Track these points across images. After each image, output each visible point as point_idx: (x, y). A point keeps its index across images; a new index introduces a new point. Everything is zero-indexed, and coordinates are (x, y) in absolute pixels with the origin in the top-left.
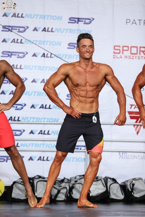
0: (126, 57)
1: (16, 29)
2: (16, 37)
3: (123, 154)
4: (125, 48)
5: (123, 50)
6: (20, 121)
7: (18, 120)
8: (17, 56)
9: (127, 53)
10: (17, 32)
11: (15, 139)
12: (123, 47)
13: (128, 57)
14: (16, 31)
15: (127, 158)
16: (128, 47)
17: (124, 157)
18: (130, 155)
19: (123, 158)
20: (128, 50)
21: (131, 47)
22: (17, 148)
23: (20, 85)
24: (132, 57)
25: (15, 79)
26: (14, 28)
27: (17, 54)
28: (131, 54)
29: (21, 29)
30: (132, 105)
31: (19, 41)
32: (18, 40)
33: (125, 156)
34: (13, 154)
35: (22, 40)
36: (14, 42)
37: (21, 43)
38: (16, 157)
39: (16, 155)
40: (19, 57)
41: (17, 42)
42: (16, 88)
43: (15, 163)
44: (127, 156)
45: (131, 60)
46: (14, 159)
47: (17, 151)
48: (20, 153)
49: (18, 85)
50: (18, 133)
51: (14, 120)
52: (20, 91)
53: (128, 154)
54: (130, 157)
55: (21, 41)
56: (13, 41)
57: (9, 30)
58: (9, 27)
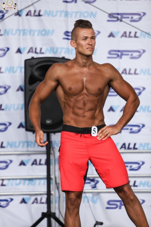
1: (128, 18)
2: (128, 29)
6: (137, 149)
7: (134, 148)
8: (129, 56)
10: (129, 22)
11: (129, 176)
14: (127, 21)
22: (133, 188)
23: (131, 98)
25: (125, 90)
26: (124, 16)
27: (130, 53)
29: (136, 17)
31: (132, 34)
32: (130, 33)
34: (128, 197)
35: (136, 32)
36: (126, 36)
37: (135, 37)
38: (132, 200)
39: (132, 198)
40: (133, 58)
41: (130, 37)
42: (126, 102)
43: (131, 210)
46: (129, 204)
47: (133, 192)
48: (136, 195)
49: (128, 98)
50: (135, 166)
51: (129, 148)
52: (132, 106)
55: (135, 35)
56: (124, 35)
57: (118, 19)
58: (118, 14)
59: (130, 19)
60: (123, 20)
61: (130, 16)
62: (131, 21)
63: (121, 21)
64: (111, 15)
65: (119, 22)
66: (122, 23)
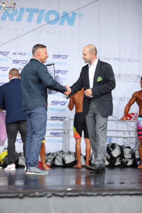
26: (19, 61)
57: (17, 63)
58: (17, 60)
59: (22, 63)
60: (19, 63)
61: (22, 62)
62: (22, 64)
63: (18, 63)
64: (14, 61)
65: (17, 64)
66: (18, 64)
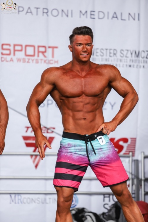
0: (19, 60)
3: (15, 197)
4: (18, 48)
5: (15, 50)
9: (20, 55)
12: (15, 45)
13: (22, 61)
15: (22, 203)
16: (21, 46)
17: (17, 202)
18: (25, 198)
19: (15, 203)
20: (21, 50)
21: (26, 46)
24: (27, 60)
28: (26, 55)
30: (28, 128)
33: (19, 199)
44: (22, 200)
45: (26, 64)
53: (23, 196)
54: (25, 201)
